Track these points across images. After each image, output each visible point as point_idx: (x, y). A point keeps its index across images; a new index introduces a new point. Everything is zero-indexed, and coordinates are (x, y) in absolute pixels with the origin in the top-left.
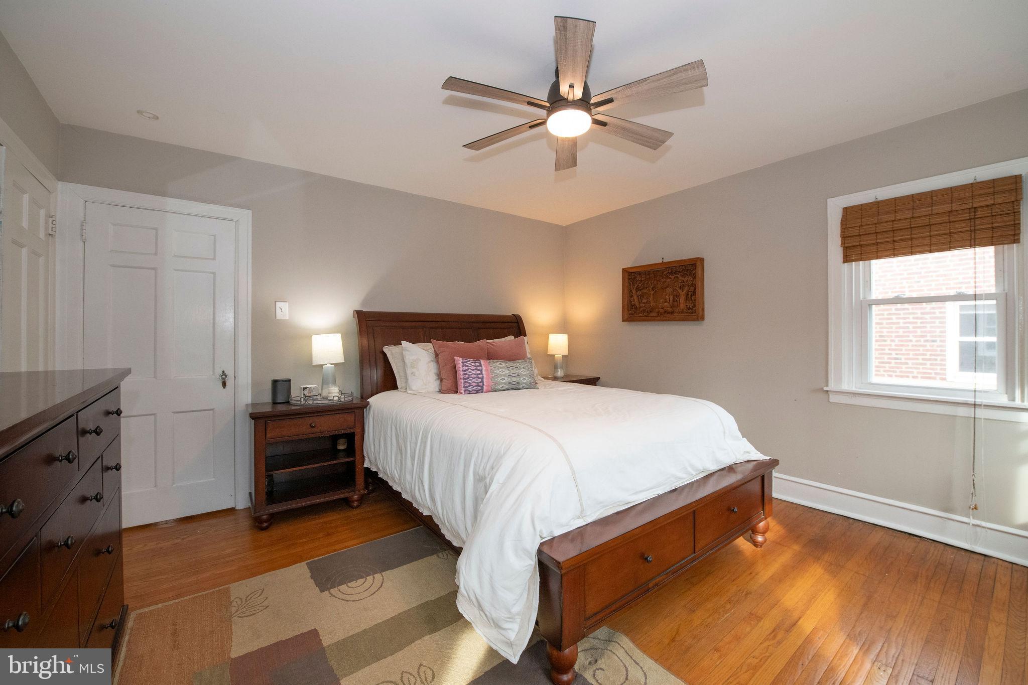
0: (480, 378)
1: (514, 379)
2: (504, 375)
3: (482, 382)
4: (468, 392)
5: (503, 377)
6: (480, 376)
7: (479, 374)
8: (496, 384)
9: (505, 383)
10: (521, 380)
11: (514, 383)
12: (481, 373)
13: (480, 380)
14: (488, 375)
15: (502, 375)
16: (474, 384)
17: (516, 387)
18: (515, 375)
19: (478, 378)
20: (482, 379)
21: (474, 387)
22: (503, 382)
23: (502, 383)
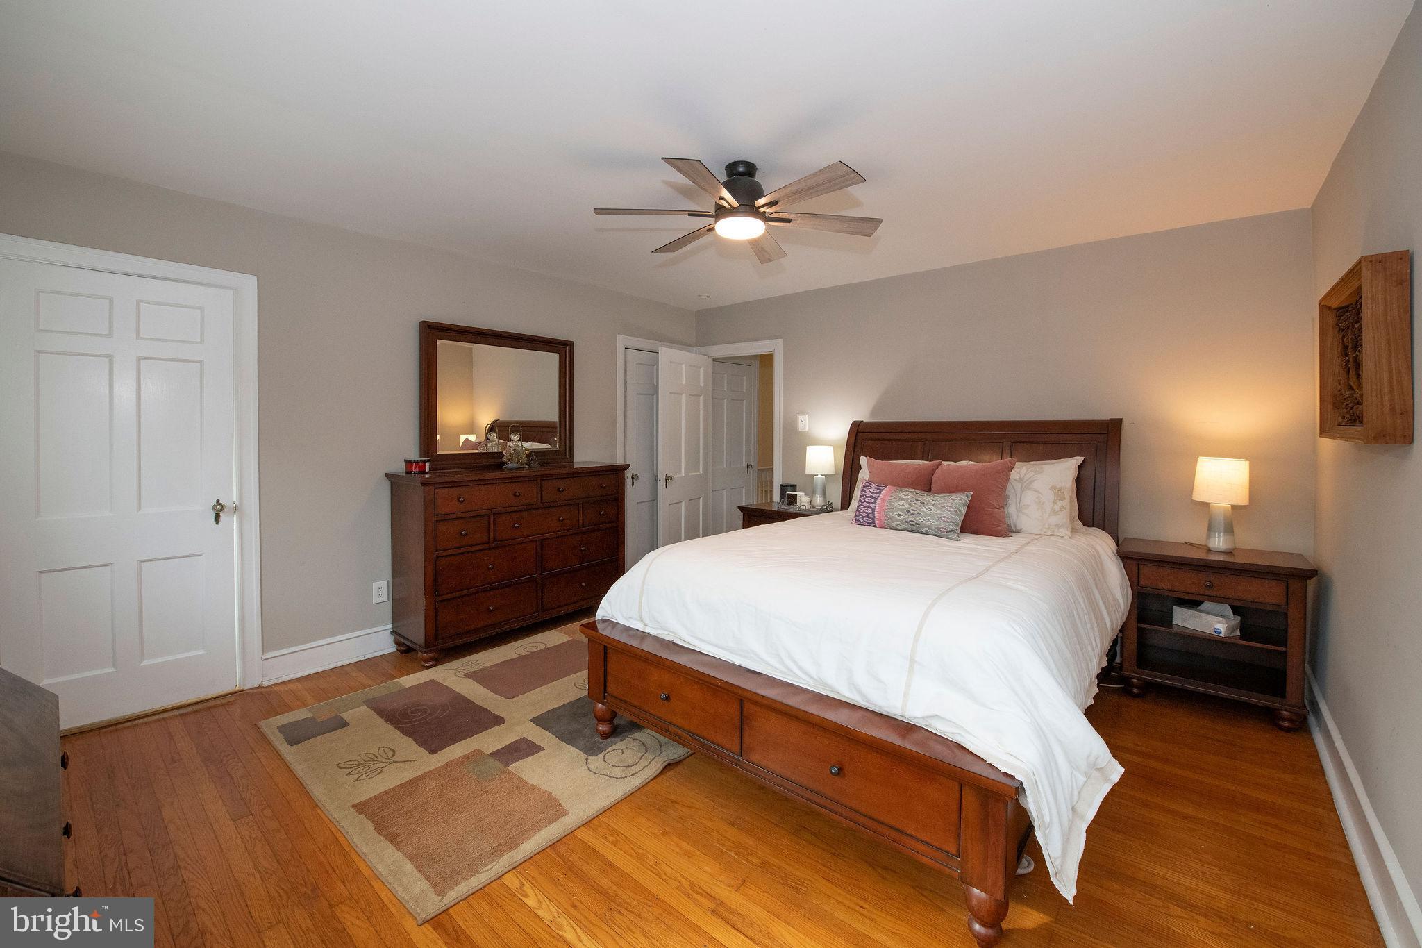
0: (871, 508)
1: (912, 518)
2: (901, 510)
3: (873, 513)
4: (859, 523)
5: (899, 512)
6: (872, 505)
7: (872, 503)
8: (891, 519)
9: (901, 521)
10: (922, 520)
11: (912, 523)
12: (875, 503)
13: (870, 511)
14: (881, 507)
15: (899, 509)
16: (864, 514)
17: (914, 528)
18: (915, 512)
19: (869, 507)
20: (873, 509)
21: (864, 517)
22: (898, 518)
23: (897, 520)
